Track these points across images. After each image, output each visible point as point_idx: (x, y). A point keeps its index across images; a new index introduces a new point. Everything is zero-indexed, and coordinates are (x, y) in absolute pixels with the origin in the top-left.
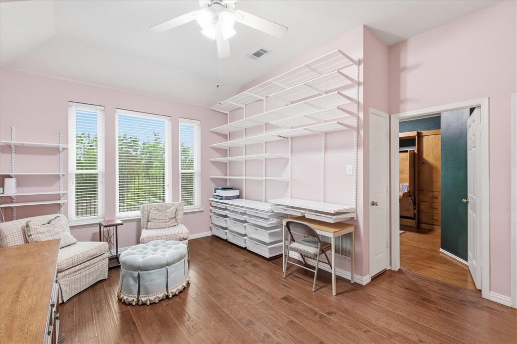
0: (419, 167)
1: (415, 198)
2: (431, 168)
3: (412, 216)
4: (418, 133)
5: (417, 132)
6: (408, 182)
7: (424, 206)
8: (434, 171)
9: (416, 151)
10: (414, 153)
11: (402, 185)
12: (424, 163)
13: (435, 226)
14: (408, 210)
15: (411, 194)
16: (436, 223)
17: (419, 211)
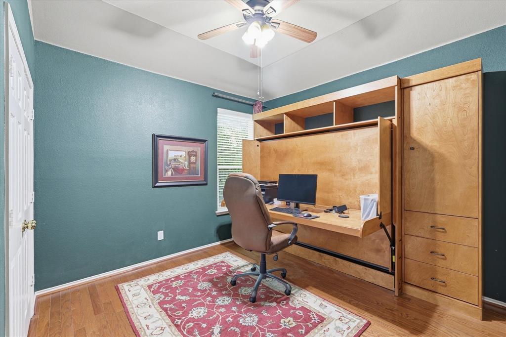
0: (402, 158)
1: (393, 228)
2: (431, 158)
3: (388, 266)
4: (400, 82)
5: (398, 77)
6: (378, 191)
7: (413, 246)
8: (437, 166)
9: (395, 122)
10: (392, 125)
11: (365, 199)
12: (412, 149)
13: (437, 296)
14: (378, 251)
15: (384, 220)
16: (440, 289)
17: (402, 257)
